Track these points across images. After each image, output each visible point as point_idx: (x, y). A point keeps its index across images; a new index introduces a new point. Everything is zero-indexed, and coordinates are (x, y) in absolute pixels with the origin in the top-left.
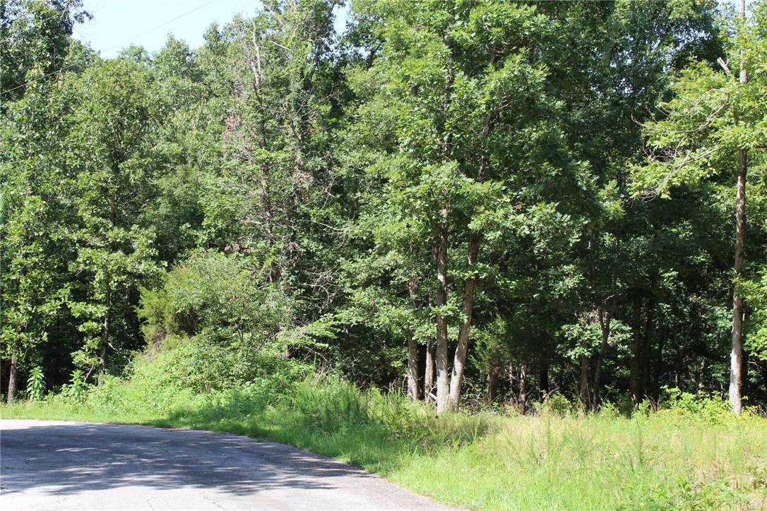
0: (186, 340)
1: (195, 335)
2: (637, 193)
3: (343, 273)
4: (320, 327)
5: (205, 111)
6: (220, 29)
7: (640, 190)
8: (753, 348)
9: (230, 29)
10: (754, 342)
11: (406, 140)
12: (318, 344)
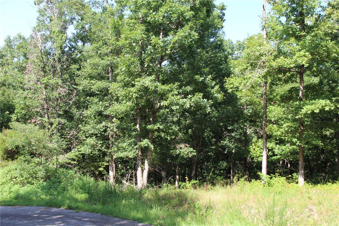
0: (10, 162)
1: (15, 160)
2: (231, 90)
3: (81, 131)
4: (72, 154)
5: (7, 70)
6: (12, 38)
7: (232, 89)
8: (255, 156)
9: (16, 38)
10: (255, 153)
11: (124, 69)
12: (72, 162)
